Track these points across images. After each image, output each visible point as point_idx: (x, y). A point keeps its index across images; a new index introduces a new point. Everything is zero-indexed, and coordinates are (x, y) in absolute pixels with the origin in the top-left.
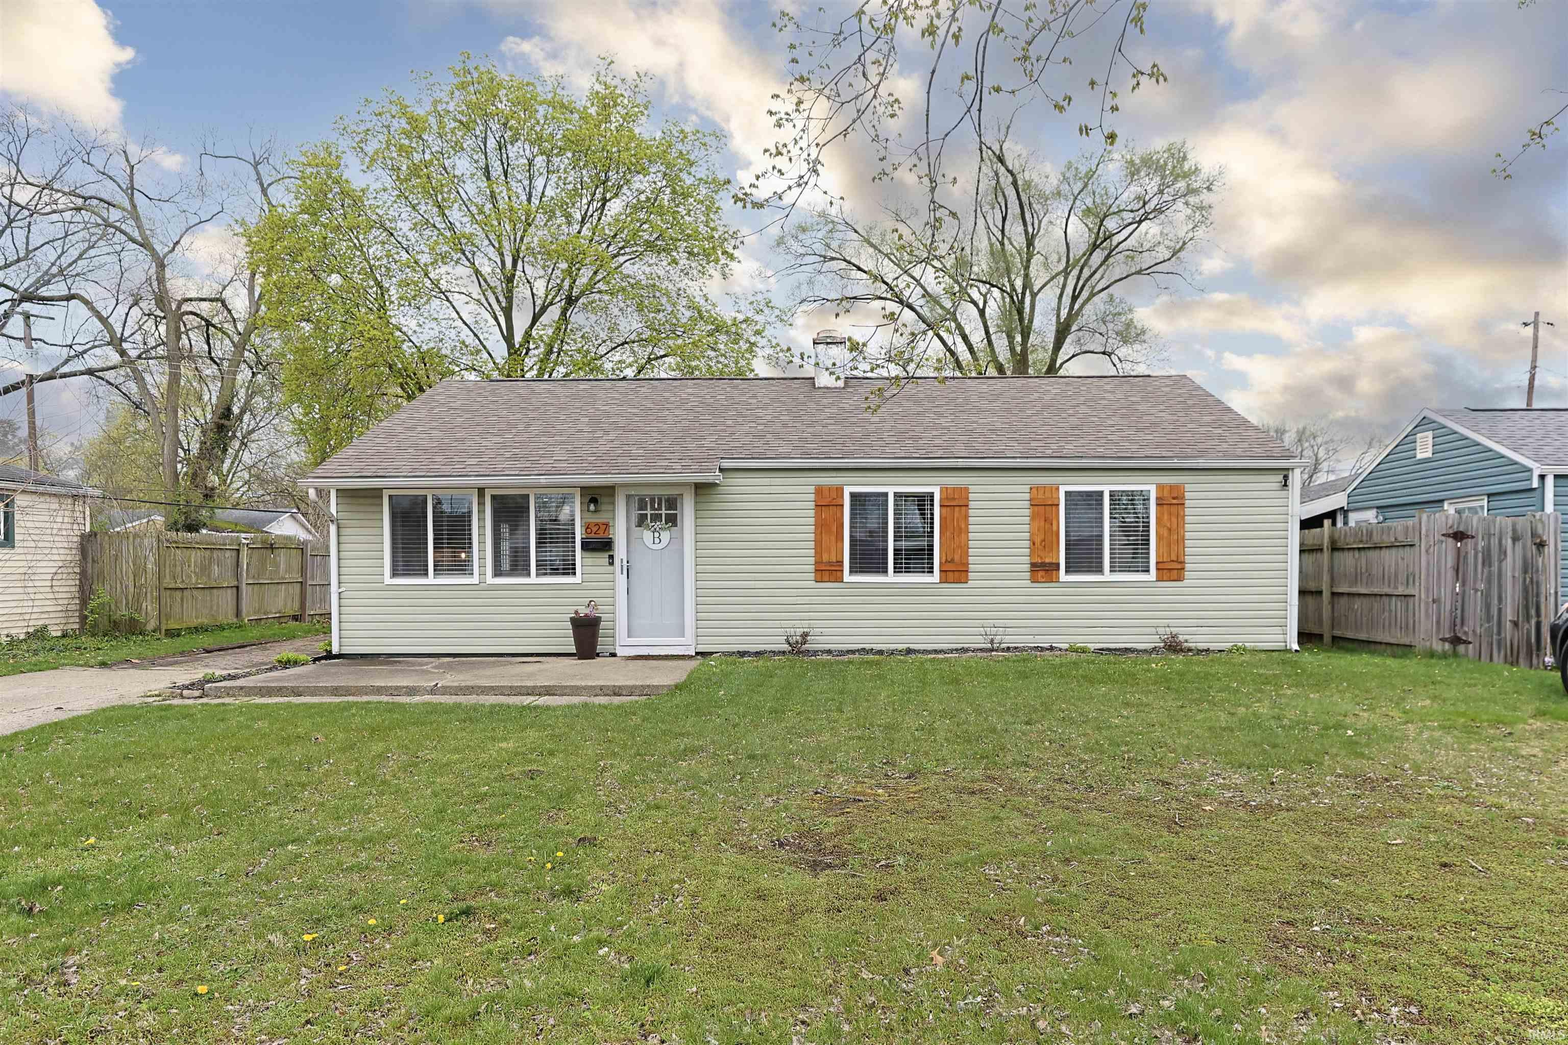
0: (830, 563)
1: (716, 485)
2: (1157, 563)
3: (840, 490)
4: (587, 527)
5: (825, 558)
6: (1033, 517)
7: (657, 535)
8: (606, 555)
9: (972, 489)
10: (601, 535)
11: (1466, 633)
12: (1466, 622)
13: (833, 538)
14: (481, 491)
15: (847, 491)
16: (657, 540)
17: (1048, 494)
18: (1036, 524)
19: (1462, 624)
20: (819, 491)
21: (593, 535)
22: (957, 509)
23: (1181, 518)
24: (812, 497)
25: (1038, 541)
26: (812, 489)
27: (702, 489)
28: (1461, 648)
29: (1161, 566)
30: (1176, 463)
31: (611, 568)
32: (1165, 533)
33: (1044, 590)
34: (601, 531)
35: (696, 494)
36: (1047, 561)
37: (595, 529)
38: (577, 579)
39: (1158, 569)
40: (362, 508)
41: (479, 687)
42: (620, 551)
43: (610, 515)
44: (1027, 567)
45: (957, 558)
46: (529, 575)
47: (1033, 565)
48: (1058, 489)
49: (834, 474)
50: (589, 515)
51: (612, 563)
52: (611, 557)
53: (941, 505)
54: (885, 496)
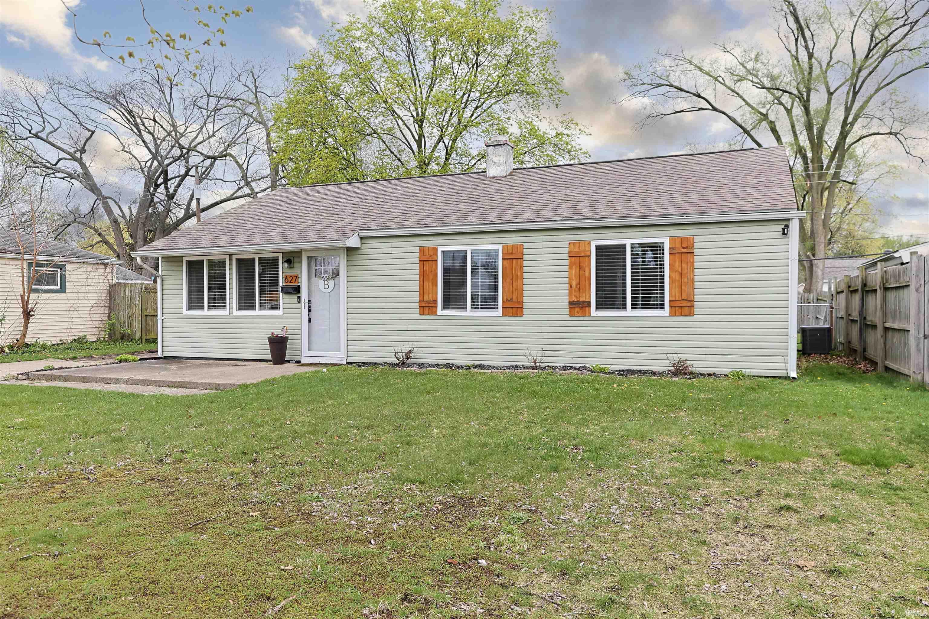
0: (429, 302)
1: (358, 249)
2: (671, 302)
3: (435, 250)
4: (286, 278)
5: (426, 298)
6: (571, 266)
7: (326, 283)
8: (296, 296)
9: (526, 245)
10: (293, 284)
13: (430, 284)
14: (230, 256)
15: (440, 249)
16: (327, 287)
17: (582, 248)
18: (573, 272)
20: (422, 251)
21: (289, 284)
22: (514, 261)
23: (691, 264)
24: (417, 255)
25: (574, 284)
26: (417, 249)
27: (350, 252)
29: (673, 304)
30: (685, 219)
31: (299, 305)
32: (677, 276)
33: (580, 322)
34: (293, 281)
35: (347, 256)
36: (581, 299)
37: (290, 279)
38: (279, 312)
39: (671, 306)
40: (173, 269)
42: (304, 294)
43: (299, 270)
44: (567, 305)
45: (514, 298)
46: (254, 309)
47: (571, 303)
48: (589, 243)
49: (431, 238)
50: (287, 270)
51: (299, 302)
52: (299, 298)
53: (503, 259)
54: (465, 253)
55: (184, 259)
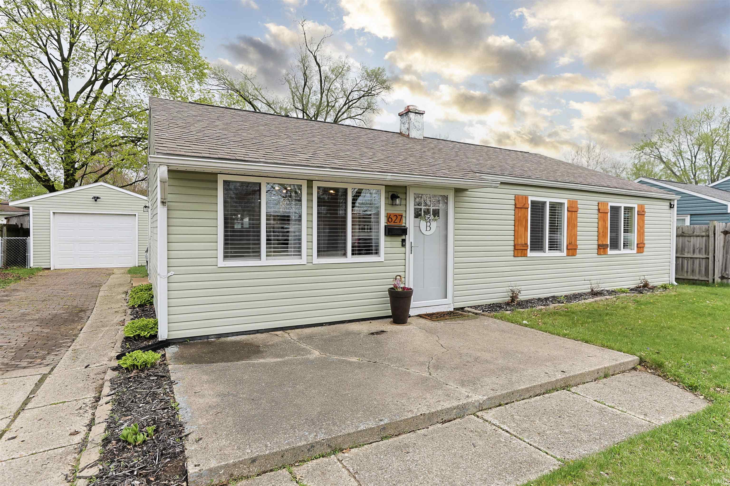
0: (521, 244)
1: (466, 190)
2: (637, 244)
3: (526, 198)
4: (389, 217)
5: (519, 241)
6: (599, 219)
7: (428, 224)
8: (400, 239)
9: (579, 202)
10: (398, 224)
11: (727, 274)
12: (727, 270)
13: (523, 229)
14: (310, 183)
15: (530, 199)
16: (429, 229)
17: (604, 207)
18: (600, 223)
19: (725, 271)
20: (517, 198)
21: (392, 224)
22: (573, 213)
23: (643, 221)
24: (513, 202)
25: (601, 231)
26: (513, 197)
27: (459, 191)
28: (725, 281)
29: (639, 246)
31: (403, 249)
32: (639, 228)
33: (603, 258)
34: (398, 221)
35: (456, 196)
36: (604, 243)
37: (393, 219)
38: (381, 258)
39: (636, 247)
42: (410, 237)
43: (402, 208)
44: (596, 247)
45: (573, 241)
46: (345, 255)
47: (599, 245)
48: (608, 204)
49: (524, 188)
50: (390, 208)
51: (403, 245)
52: (404, 241)
53: (568, 211)
54: (545, 202)
55: (221, 179)
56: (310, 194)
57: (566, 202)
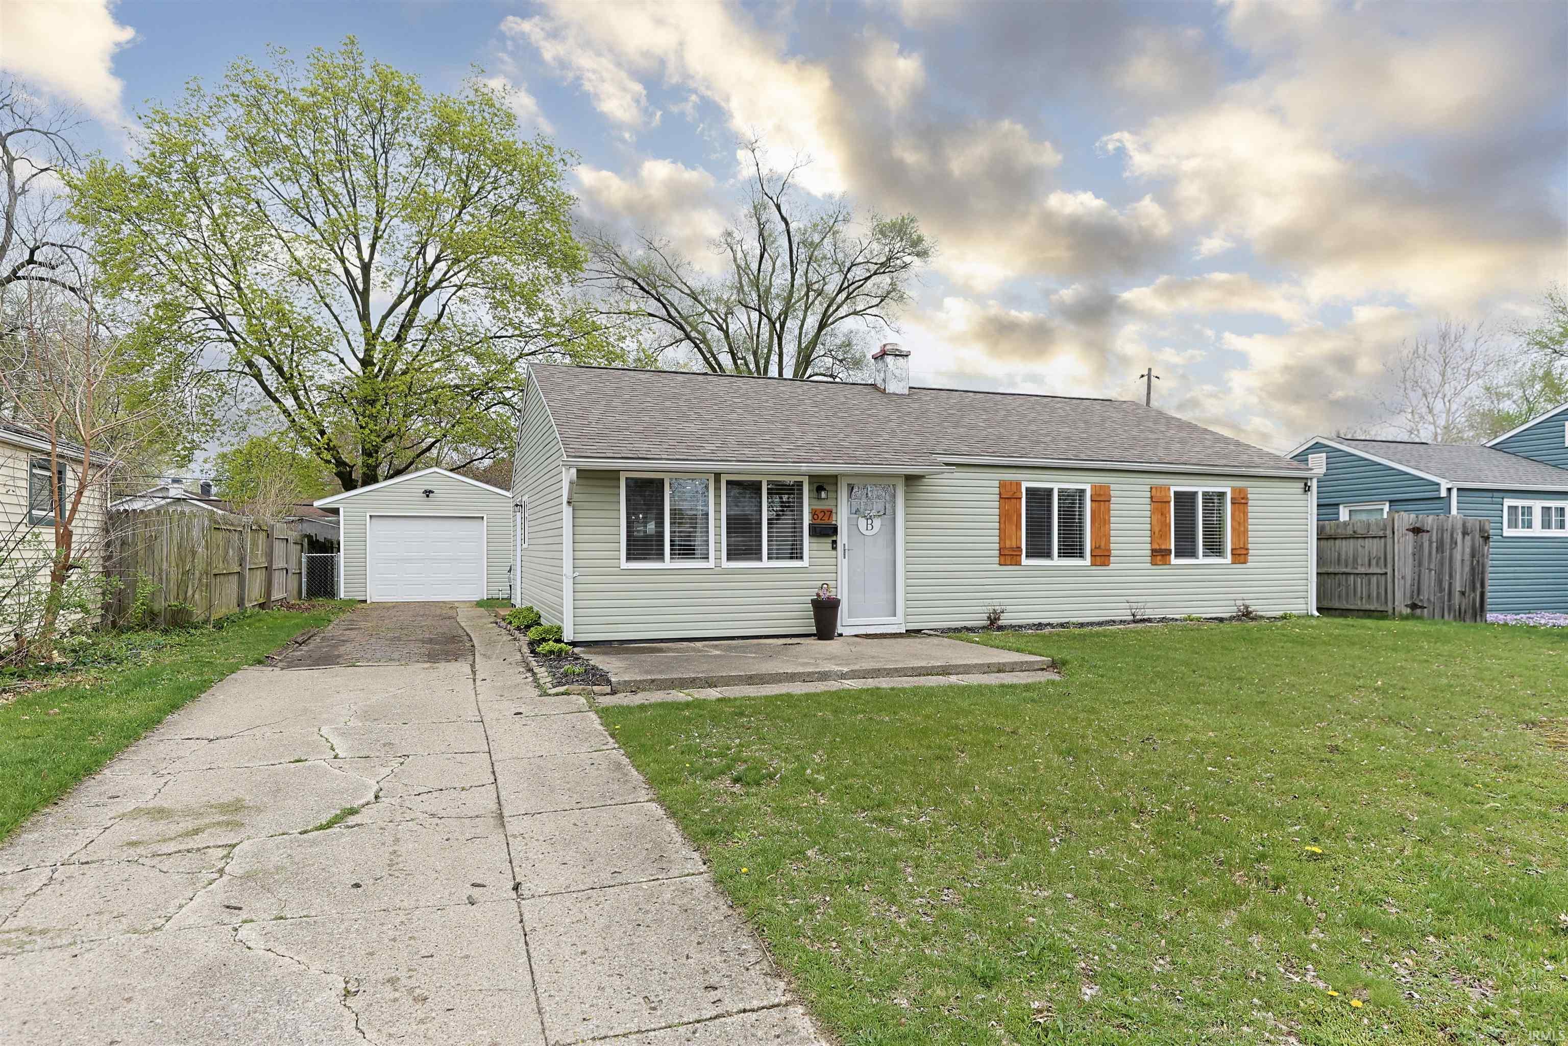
0: (1012, 548)
1: (922, 477)
2: (1232, 550)
3: (1019, 485)
4: (814, 513)
5: (1008, 544)
6: (1153, 512)
7: (870, 522)
8: (829, 540)
9: (1112, 487)
10: (826, 522)
11: (1421, 601)
12: (1421, 593)
13: (1014, 527)
14: (717, 476)
15: (1024, 485)
16: (869, 527)
17: (1163, 493)
18: (1155, 518)
19: (1418, 594)
20: (1003, 485)
21: (818, 521)
22: (1102, 503)
23: (1245, 513)
24: (997, 490)
25: (1157, 530)
26: (997, 484)
27: (911, 480)
28: (1418, 611)
29: (1234, 552)
30: (1243, 471)
31: (834, 552)
32: (1236, 525)
33: (1160, 572)
34: (826, 518)
35: (907, 486)
36: (1163, 547)
37: (821, 516)
38: (805, 563)
39: (1232, 554)
40: (600, 490)
41: (885, 669)
42: (843, 537)
43: (832, 502)
44: (1149, 552)
45: (1103, 544)
46: (760, 559)
47: (1153, 550)
48: (1169, 489)
49: (1014, 471)
50: (815, 502)
51: (834, 548)
52: (835, 542)
53: (1092, 501)
54: (1050, 491)
55: (624, 476)
56: (718, 488)
57: (1088, 488)
